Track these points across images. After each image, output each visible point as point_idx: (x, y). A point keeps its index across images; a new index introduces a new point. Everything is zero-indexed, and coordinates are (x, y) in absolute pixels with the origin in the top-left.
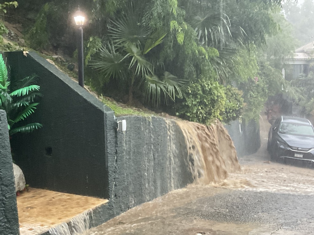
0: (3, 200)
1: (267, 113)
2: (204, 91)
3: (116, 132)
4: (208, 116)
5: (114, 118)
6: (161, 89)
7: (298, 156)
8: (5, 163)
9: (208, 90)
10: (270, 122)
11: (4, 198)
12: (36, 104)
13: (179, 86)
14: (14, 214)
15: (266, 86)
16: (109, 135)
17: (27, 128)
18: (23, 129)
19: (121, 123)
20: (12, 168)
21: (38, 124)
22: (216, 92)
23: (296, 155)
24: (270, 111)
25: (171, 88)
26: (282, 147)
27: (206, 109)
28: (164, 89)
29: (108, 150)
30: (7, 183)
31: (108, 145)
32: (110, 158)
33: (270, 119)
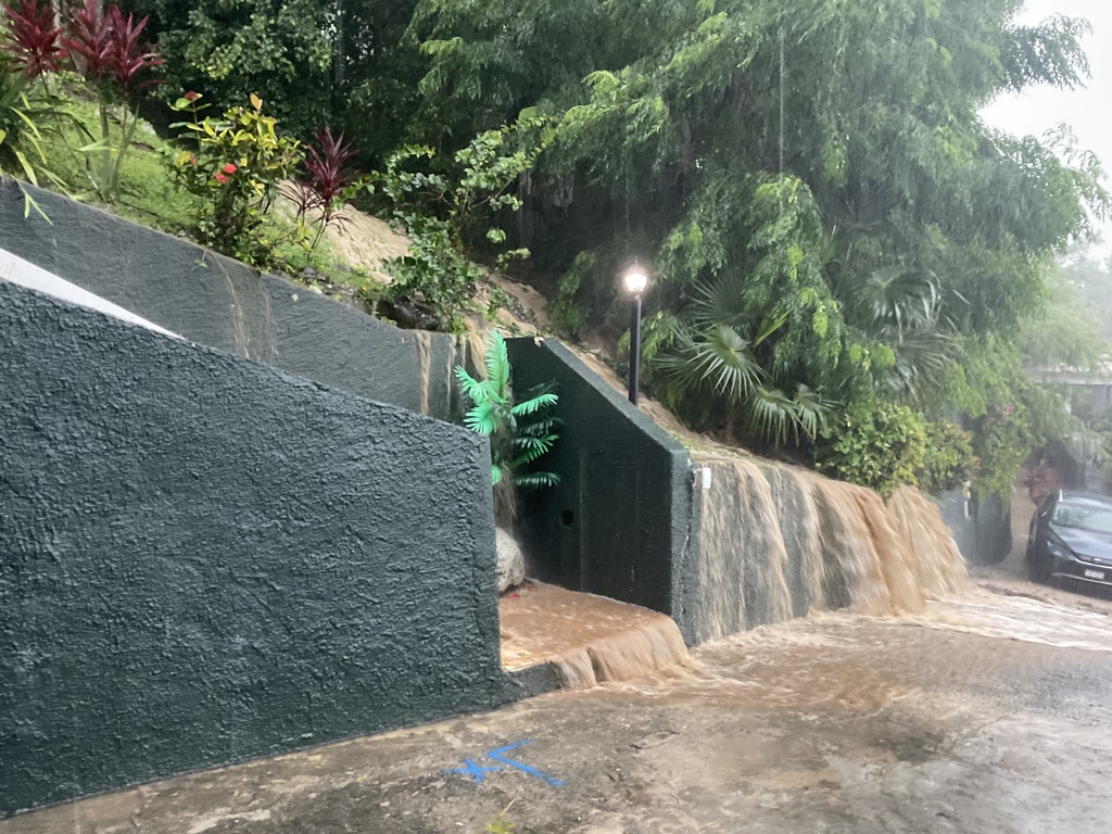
0: (475, 594)
3: (690, 490)
4: (885, 475)
5: (687, 463)
6: (787, 414)
7: (1094, 574)
8: (482, 528)
9: (888, 422)
10: (1036, 501)
11: (477, 591)
12: (553, 438)
13: (826, 414)
15: (1026, 425)
18: (528, 480)
19: (701, 474)
20: (493, 537)
21: (554, 476)
22: (904, 428)
23: (1088, 573)
25: (809, 415)
26: (1057, 553)
27: (883, 461)
28: (793, 415)
29: (674, 523)
30: (484, 565)
31: (674, 513)
32: (675, 539)
33: (1036, 495)
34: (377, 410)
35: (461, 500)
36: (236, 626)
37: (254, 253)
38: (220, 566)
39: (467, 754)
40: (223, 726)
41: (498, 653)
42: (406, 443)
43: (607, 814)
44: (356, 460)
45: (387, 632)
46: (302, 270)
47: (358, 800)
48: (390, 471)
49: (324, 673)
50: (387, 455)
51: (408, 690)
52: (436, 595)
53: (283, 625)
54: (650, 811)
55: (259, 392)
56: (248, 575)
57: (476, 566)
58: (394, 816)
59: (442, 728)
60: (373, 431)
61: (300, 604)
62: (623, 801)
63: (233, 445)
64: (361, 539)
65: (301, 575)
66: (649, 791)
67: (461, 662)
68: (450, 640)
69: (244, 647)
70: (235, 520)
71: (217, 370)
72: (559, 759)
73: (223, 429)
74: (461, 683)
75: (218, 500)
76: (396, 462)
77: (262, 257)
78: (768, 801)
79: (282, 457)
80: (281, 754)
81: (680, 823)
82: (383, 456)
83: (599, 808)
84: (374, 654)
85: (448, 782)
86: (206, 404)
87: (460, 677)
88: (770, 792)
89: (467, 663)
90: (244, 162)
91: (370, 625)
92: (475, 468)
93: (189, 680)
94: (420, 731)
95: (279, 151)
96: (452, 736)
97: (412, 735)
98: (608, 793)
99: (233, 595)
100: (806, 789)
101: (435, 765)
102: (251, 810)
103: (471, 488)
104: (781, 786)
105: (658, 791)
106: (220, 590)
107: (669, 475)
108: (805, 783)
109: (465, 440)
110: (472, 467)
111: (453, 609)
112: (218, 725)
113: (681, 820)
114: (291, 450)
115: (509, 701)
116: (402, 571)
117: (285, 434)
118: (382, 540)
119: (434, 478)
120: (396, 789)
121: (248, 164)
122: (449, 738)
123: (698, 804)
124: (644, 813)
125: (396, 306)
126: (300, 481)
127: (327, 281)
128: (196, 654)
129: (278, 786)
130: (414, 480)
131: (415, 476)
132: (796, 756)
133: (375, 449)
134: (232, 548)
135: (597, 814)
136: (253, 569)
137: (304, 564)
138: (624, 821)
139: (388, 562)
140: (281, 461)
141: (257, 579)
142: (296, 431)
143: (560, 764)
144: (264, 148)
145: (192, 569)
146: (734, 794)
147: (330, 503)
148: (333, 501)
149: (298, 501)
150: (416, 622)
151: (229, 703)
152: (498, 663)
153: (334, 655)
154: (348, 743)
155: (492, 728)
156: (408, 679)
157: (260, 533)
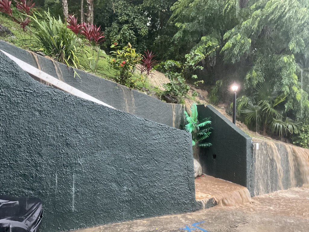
0: (188, 178)
3: (252, 149)
5: (251, 142)
6: (283, 126)
8: (189, 160)
12: (210, 133)
13: (296, 126)
14: (193, 186)
18: (203, 145)
19: (255, 145)
21: (210, 144)
25: (290, 126)
29: (247, 160)
30: (190, 170)
31: (247, 157)
32: (248, 164)
34: (161, 126)
35: (184, 151)
36: (124, 184)
37: (130, 84)
38: (121, 168)
39: (186, 224)
40: (121, 211)
41: (195, 195)
42: (169, 135)
44: (155, 140)
45: (164, 188)
46: (142, 88)
48: (164, 143)
49: (147, 198)
50: (163, 139)
51: (169, 204)
52: (177, 178)
53: (136, 184)
55: (131, 122)
57: (188, 170)
59: (179, 216)
60: (160, 132)
61: (141, 179)
63: (124, 135)
64: (157, 161)
65: (141, 170)
67: (184, 197)
68: (181, 191)
69: (126, 190)
70: (125, 156)
71: (120, 116)
72: (213, 228)
73: (122, 131)
75: (120, 150)
76: (166, 141)
77: (132, 85)
79: (136, 139)
80: (136, 220)
84: (160, 193)
86: (118, 125)
87: (184, 202)
89: (186, 198)
90: (127, 61)
91: (159, 185)
92: (187, 142)
93: (112, 198)
94: (173, 216)
95: (136, 57)
97: (171, 217)
99: (124, 176)
101: (177, 227)
103: (187, 148)
106: (121, 174)
107: (245, 145)
109: (185, 134)
111: (182, 182)
114: (139, 137)
115: (198, 210)
116: (167, 171)
117: (137, 133)
118: (162, 162)
119: (176, 145)
121: (129, 61)
122: (181, 219)
125: (166, 97)
126: (141, 145)
127: (148, 91)
128: (114, 191)
129: (135, 229)
131: (171, 144)
133: (160, 137)
134: (124, 163)
136: (129, 169)
137: (142, 168)
139: (164, 168)
140: (136, 140)
141: (130, 171)
142: (140, 132)
144: (133, 57)
145: (114, 168)
147: (149, 151)
149: (140, 151)
150: (171, 185)
151: (122, 205)
152: (195, 198)
153: (150, 193)
154: (153, 218)
155: (193, 217)
156: (169, 201)
157: (131, 159)
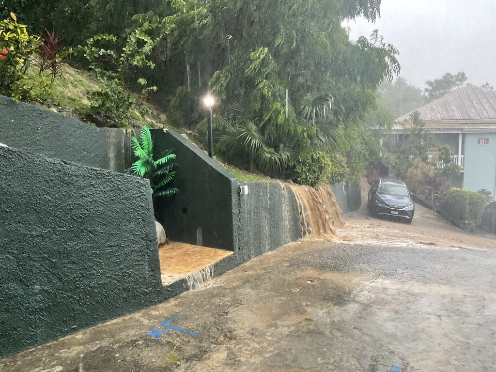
0: (148, 253)
1: (367, 176)
2: (313, 160)
3: (239, 195)
4: (316, 181)
5: (237, 184)
7: (394, 213)
8: (149, 223)
9: (317, 158)
10: (370, 183)
11: (149, 251)
12: (174, 172)
14: (157, 265)
15: (366, 153)
16: (234, 198)
17: (167, 193)
19: (243, 188)
20: (154, 225)
21: (176, 189)
22: (323, 161)
23: (392, 212)
24: (370, 174)
26: (380, 205)
27: (315, 175)
29: (233, 211)
30: (150, 238)
31: (233, 207)
32: (234, 217)
33: (370, 181)
34: (95, 172)
35: (138, 211)
36: (34, 281)
38: (24, 253)
39: (151, 326)
40: (32, 328)
41: (160, 278)
42: (110, 186)
43: (219, 346)
44: (86, 197)
45: (108, 275)
47: (104, 355)
48: (103, 200)
49: (80, 297)
50: (101, 193)
51: (120, 300)
52: (130, 256)
53: (58, 277)
54: (237, 342)
55: (35, 168)
56: (38, 256)
57: (148, 240)
58: (123, 361)
59: (137, 315)
60: (93, 182)
61: (65, 267)
62: (225, 339)
63: (25, 194)
64: (92, 234)
65: (64, 253)
66: (235, 333)
67: (144, 284)
68: (138, 275)
69: (40, 290)
70: (29, 231)
71: (13, 158)
72: (193, 323)
73: (19, 187)
74: (144, 293)
75: (19, 222)
76: (106, 196)
78: (285, 331)
79: (50, 198)
80: (62, 337)
81: (251, 346)
82: (100, 194)
83: (215, 344)
84: (103, 286)
85: (145, 341)
86: (10, 175)
87: (144, 291)
88: (285, 326)
89: (146, 285)
90: (12, 48)
91: (100, 273)
92: (144, 195)
93: (13, 309)
94: (127, 318)
95: (29, 42)
96: (143, 318)
97: (124, 320)
98: (218, 336)
99: (32, 267)
100: (300, 323)
101: (137, 333)
102: (52, 367)
103: (143, 204)
104: (289, 323)
105: (239, 332)
106: (25, 265)
107: (230, 190)
108: (299, 321)
109: (138, 182)
110: (142, 195)
111: (138, 261)
112: (30, 328)
113: (251, 345)
114: (54, 195)
115: (166, 298)
116: (113, 246)
117: (50, 187)
118: (103, 233)
119: (125, 201)
120: (121, 347)
121: (14, 48)
122: (141, 319)
123: (257, 336)
124: (234, 343)
125: (94, 116)
126: (60, 209)
127: (59, 105)
128: (16, 297)
129: (64, 353)
130: (115, 203)
131: (116, 201)
132: (293, 308)
133: (95, 191)
134: (29, 244)
135: (214, 347)
136: (41, 253)
137: (65, 248)
138: (227, 349)
139: (106, 242)
140: (49, 200)
141: (43, 258)
142: (55, 185)
143: (194, 326)
144: (22, 41)
145: (9, 256)
146: (271, 329)
147: (75, 218)
148: (77, 217)
149: (60, 219)
150: (121, 269)
151: (34, 317)
152: (160, 282)
153: (84, 289)
154: (94, 327)
155: (160, 312)
156: (119, 295)
157: (42, 236)
